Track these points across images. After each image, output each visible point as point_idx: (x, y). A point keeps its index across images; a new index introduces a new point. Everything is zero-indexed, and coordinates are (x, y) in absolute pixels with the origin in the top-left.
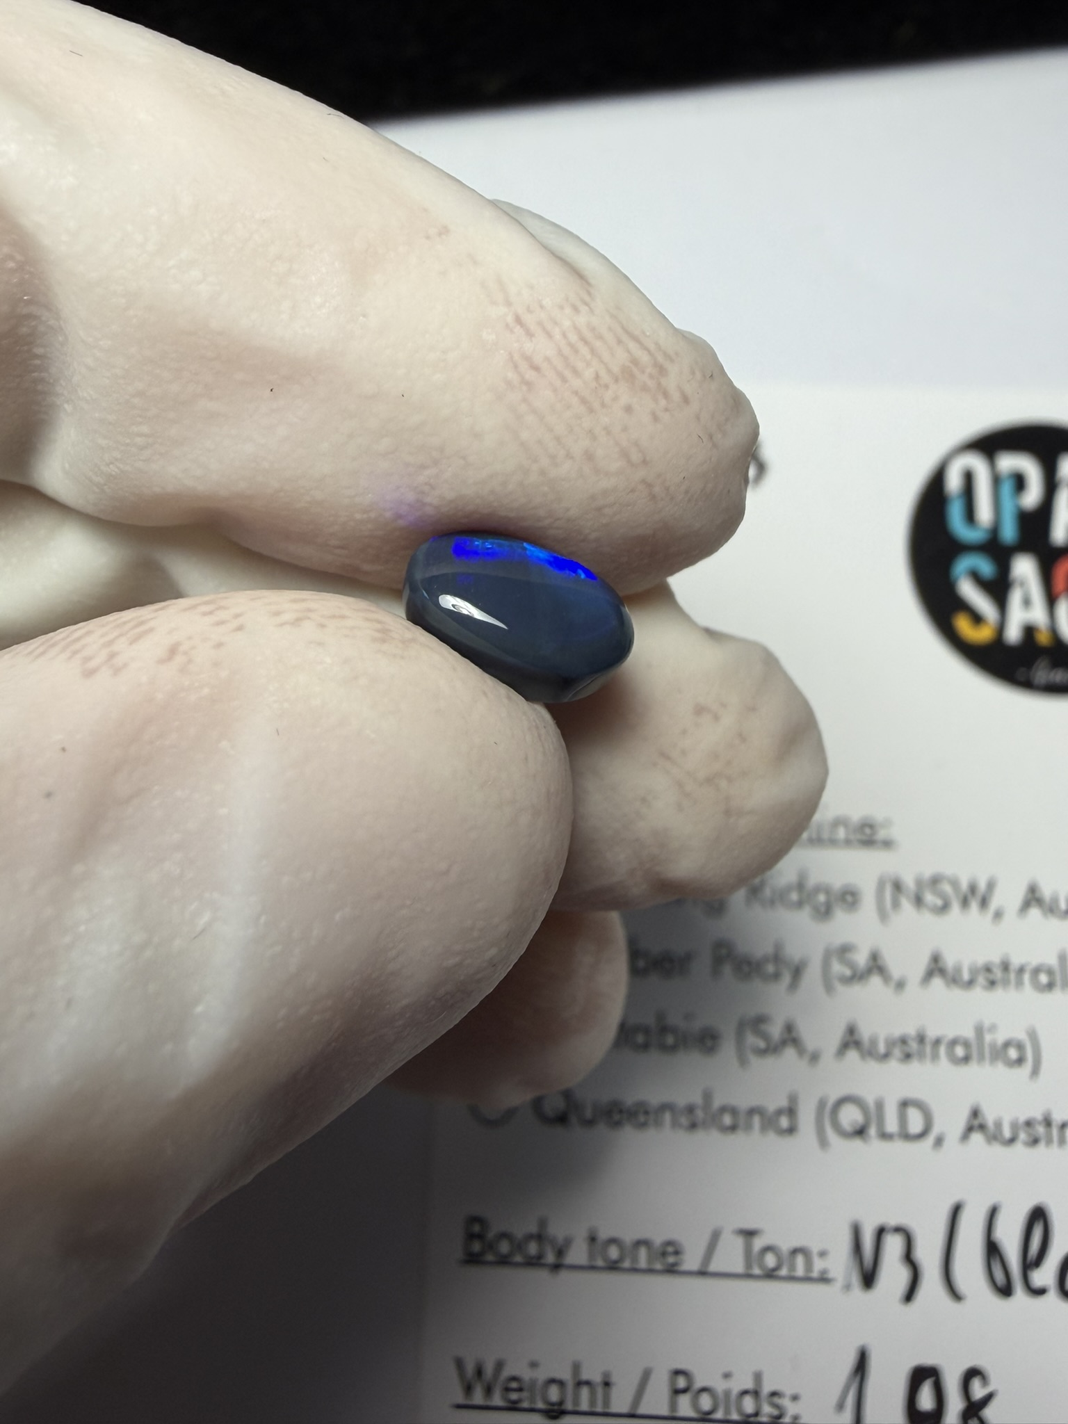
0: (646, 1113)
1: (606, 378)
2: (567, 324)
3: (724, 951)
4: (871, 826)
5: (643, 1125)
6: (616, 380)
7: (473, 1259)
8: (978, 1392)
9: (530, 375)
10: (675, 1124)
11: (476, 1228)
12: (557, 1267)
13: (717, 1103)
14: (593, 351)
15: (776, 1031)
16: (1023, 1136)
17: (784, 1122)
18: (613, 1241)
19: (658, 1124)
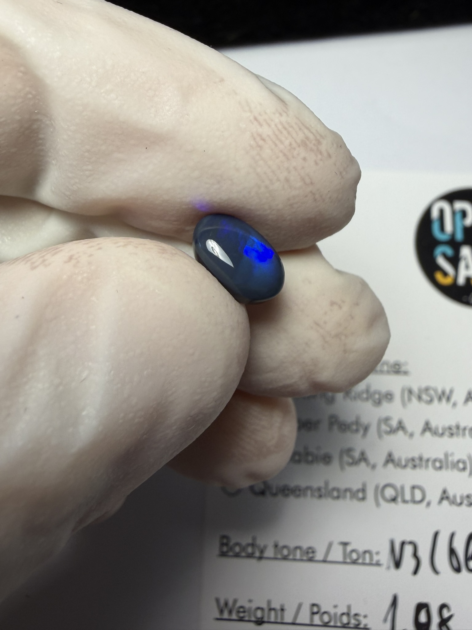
0: (300, 490)
1: (294, 145)
2: (277, 121)
3: (333, 420)
4: (398, 365)
5: (298, 496)
6: (299, 146)
7: (223, 554)
8: (446, 614)
9: (261, 143)
10: (312, 496)
11: (225, 541)
12: (260, 558)
13: (331, 486)
14: (289, 133)
15: (357, 455)
16: (465, 502)
17: (360, 495)
18: (285, 547)
19: (305, 495)
